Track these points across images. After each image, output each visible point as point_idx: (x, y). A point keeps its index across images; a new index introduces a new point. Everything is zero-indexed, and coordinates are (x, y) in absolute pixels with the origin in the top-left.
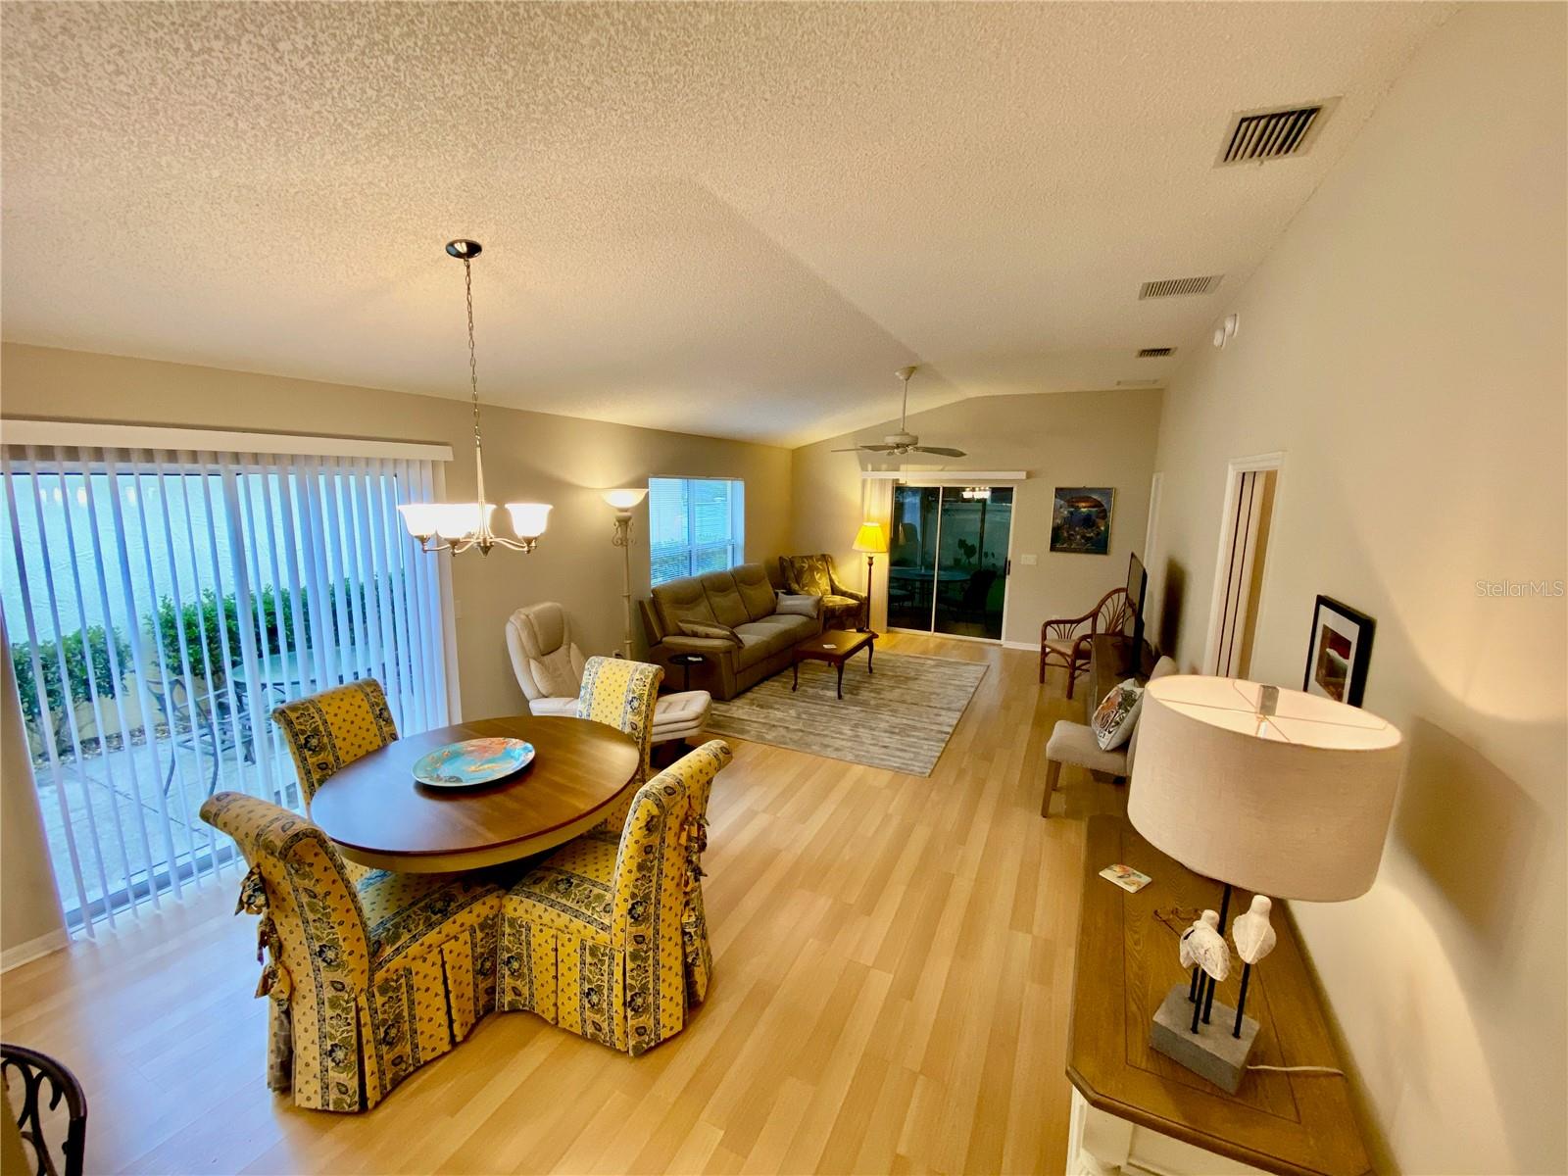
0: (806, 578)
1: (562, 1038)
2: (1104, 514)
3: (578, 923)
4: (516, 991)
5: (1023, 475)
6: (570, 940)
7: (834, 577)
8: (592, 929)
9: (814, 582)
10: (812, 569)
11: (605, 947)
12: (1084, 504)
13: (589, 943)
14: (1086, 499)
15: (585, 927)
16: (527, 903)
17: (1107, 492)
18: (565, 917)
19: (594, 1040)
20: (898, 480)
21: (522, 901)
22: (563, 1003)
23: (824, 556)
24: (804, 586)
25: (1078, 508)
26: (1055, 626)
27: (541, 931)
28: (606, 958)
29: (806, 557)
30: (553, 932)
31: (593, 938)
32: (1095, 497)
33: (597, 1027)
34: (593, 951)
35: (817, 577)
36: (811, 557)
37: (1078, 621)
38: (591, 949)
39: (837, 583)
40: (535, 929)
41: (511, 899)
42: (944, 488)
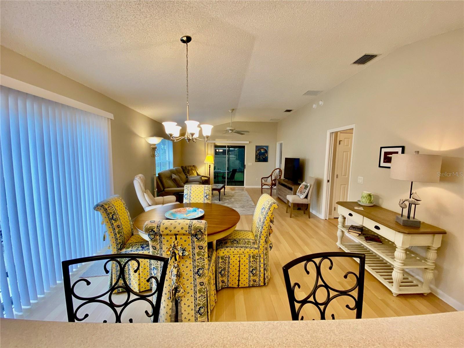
0: (191, 172)
1: (242, 290)
2: (266, 152)
3: (248, 250)
4: (223, 282)
5: (248, 142)
6: (245, 256)
7: (197, 172)
8: (252, 250)
9: (193, 173)
10: (192, 169)
11: (257, 254)
12: (262, 150)
13: (252, 255)
14: (263, 148)
15: (250, 250)
16: (228, 249)
17: (267, 147)
18: (243, 249)
19: (253, 286)
20: (215, 143)
21: (225, 249)
22: (242, 278)
23: (194, 166)
24: (190, 175)
25: (261, 151)
26: (264, 179)
27: (234, 257)
28: (258, 257)
29: (189, 166)
30: (239, 255)
31: (253, 253)
32: (265, 148)
33: (254, 281)
34: (253, 257)
35: (193, 172)
36: (190, 166)
37: (268, 177)
38: (252, 256)
39: (199, 173)
40: (231, 257)
41: (221, 250)
42: (227, 146)
